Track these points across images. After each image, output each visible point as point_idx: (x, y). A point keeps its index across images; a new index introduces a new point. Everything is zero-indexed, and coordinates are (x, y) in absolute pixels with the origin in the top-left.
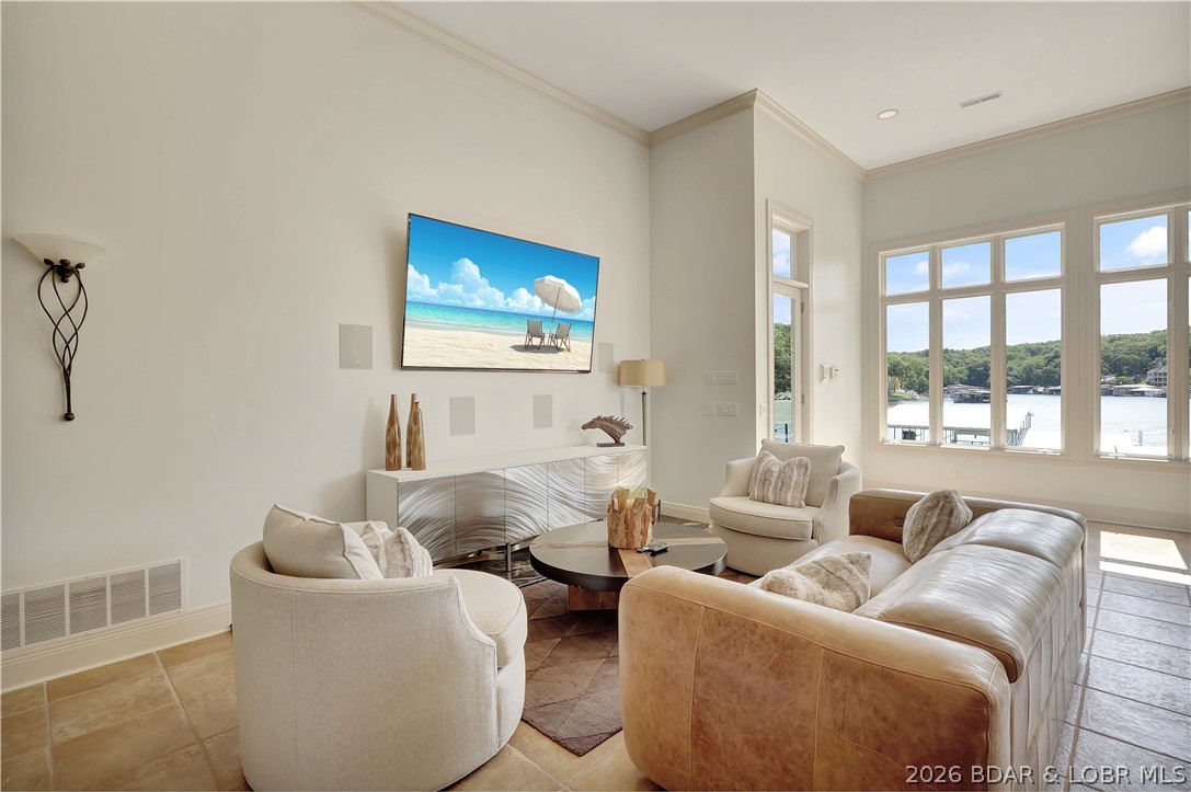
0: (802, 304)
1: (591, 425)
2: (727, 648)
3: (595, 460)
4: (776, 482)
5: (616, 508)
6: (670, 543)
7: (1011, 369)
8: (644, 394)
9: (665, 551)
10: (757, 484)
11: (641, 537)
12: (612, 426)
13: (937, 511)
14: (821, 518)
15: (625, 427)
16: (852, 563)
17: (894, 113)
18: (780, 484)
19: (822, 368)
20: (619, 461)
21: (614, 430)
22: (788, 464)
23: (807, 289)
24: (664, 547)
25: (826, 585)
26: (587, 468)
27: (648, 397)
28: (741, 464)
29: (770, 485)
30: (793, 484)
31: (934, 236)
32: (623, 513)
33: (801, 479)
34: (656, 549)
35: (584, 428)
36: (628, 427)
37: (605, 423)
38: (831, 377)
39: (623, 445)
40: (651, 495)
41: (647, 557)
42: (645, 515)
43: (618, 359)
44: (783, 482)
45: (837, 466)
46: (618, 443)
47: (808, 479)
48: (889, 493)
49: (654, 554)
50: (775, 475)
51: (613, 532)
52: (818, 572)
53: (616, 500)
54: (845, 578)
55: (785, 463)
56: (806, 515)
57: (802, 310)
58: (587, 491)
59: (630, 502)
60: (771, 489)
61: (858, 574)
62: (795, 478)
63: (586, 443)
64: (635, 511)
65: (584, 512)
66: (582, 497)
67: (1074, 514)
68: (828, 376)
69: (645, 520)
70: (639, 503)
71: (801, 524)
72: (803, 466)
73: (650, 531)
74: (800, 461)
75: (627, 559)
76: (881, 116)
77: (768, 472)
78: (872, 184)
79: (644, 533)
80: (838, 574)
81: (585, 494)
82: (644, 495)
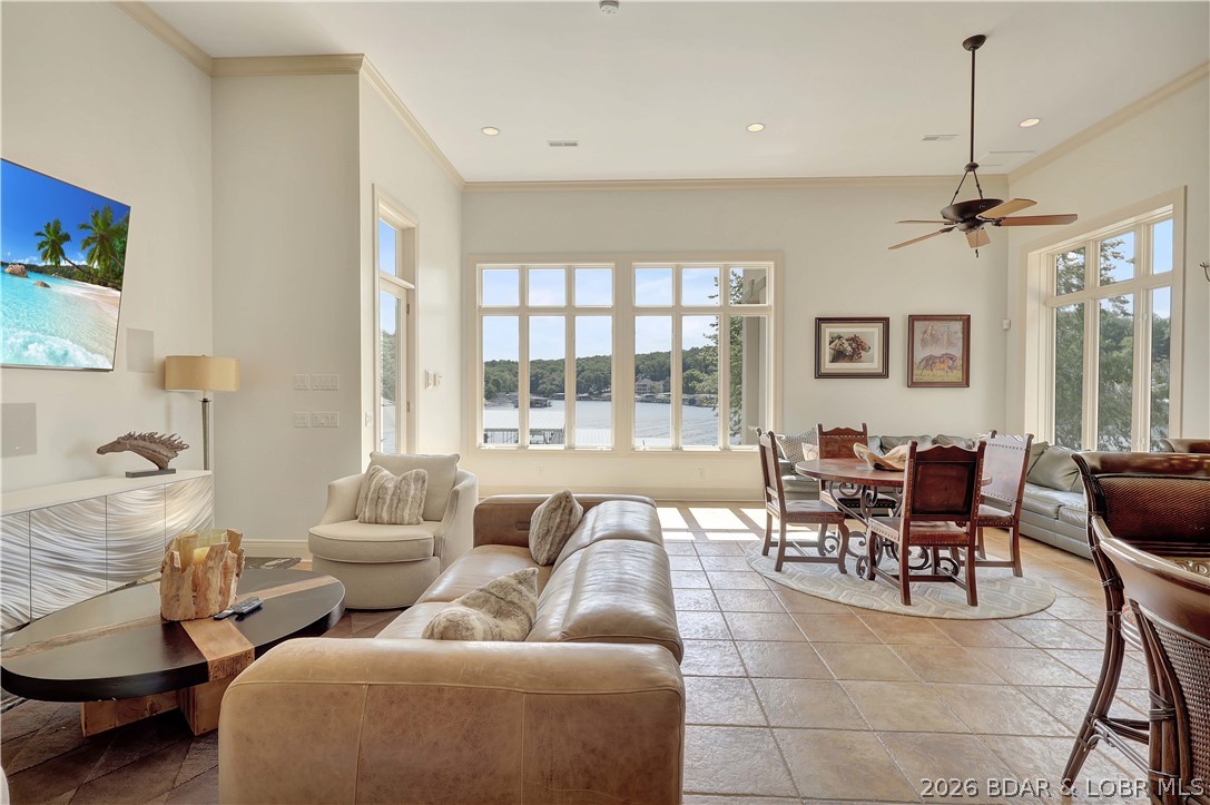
0: (408, 306)
1: (117, 446)
2: (404, 731)
3: (124, 497)
4: (392, 500)
5: (178, 564)
6: (263, 596)
7: (554, 380)
8: (205, 401)
9: (258, 608)
10: (370, 503)
11: (220, 598)
12: (153, 446)
13: (560, 511)
14: (442, 532)
15: (175, 447)
16: (520, 582)
17: (496, 132)
18: (396, 501)
19: (427, 374)
20: (166, 494)
21: (157, 452)
22: (404, 478)
23: (413, 290)
24: (257, 604)
25: (498, 614)
26: (110, 510)
27: (211, 405)
28: (345, 483)
29: (384, 503)
30: (410, 499)
31: (523, 257)
32: (190, 570)
33: (418, 492)
34: (246, 609)
35: (100, 451)
36: (181, 447)
37: (141, 443)
38: (435, 384)
39: (173, 471)
40: (234, 538)
41: (230, 624)
42: (226, 567)
43: (161, 351)
44: (399, 497)
45: (453, 476)
46: (163, 469)
47: (425, 492)
48: (512, 499)
49: (240, 617)
50: (390, 492)
51: (169, 599)
52: (487, 601)
53: (177, 553)
54: (516, 601)
55: (400, 478)
56: (425, 531)
57: (408, 312)
58: (110, 545)
59: (200, 553)
60: (385, 508)
61: (527, 593)
62: (412, 493)
63: (104, 474)
64: (210, 564)
65: (106, 577)
66: (102, 555)
67: (647, 499)
68: (431, 382)
69: (226, 573)
70: (216, 553)
71: (421, 542)
72: (420, 479)
73: (233, 586)
74: (417, 474)
75: (197, 633)
76: (485, 131)
77: (382, 489)
78: (472, 196)
79: (224, 592)
80: (509, 598)
81: (107, 549)
82: (223, 540)
